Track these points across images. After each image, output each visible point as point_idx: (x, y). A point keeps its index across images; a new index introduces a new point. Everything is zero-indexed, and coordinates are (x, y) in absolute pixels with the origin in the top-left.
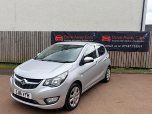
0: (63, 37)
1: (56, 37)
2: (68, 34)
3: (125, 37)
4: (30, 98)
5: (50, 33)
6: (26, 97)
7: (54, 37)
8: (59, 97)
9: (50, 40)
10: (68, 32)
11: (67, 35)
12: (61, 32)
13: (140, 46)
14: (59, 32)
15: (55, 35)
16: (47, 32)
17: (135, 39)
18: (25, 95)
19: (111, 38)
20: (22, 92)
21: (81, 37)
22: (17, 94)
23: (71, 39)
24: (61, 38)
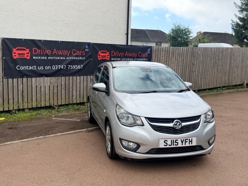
0: (31, 51)
1: (14, 50)
2: (39, 44)
3: (126, 54)
4: (194, 144)
6: (187, 144)
7: (11, 52)
8: (215, 135)
10: (41, 41)
11: (39, 48)
15: (11, 46)
18: (186, 142)
19: (110, 54)
20: (180, 140)
21: (66, 52)
22: (168, 146)
23: (48, 56)
24: (26, 53)
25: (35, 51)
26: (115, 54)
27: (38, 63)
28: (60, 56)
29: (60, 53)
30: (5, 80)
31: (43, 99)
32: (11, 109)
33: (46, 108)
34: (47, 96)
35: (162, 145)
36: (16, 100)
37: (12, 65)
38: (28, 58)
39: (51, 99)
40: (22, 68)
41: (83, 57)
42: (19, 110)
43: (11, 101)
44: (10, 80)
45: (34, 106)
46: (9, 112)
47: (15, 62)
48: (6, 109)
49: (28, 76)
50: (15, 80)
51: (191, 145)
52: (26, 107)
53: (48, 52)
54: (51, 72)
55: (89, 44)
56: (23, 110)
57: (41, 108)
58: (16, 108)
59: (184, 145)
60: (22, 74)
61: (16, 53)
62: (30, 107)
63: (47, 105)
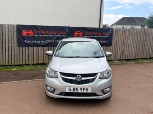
0: (33, 32)
1: (24, 31)
2: (38, 28)
3: (94, 33)
4: (90, 91)
5: (16, 27)
7: (21, 32)
9: (15, 35)
10: (39, 26)
11: (38, 30)
12: (30, 26)
13: (105, 41)
14: (27, 26)
15: (22, 29)
16: (11, 26)
17: (102, 35)
18: (83, 90)
19: (83, 33)
20: (79, 88)
21: (54, 33)
22: (71, 92)
23: (43, 35)
24: (30, 33)
25: (36, 32)
26: (86, 33)
27: (37, 39)
28: (50, 35)
29: (50, 33)
30: (18, 48)
31: (40, 59)
32: (21, 64)
33: (41, 64)
34: (42, 58)
35: (67, 90)
36: (24, 59)
37: (22, 40)
38: (32, 36)
39: (45, 59)
40: (28, 41)
41: (64, 35)
42: (26, 65)
43: (21, 60)
44: (21, 48)
45: (35, 63)
46: (20, 65)
47: (24, 38)
48: (19, 64)
49: (31, 46)
50: (24, 48)
51: (87, 92)
52: (30, 63)
53: (43, 32)
54: (45, 44)
55: (69, 28)
56: (29, 65)
57: (39, 64)
58: (24, 63)
59: (82, 92)
60: (28, 45)
61: (25, 33)
62: (32, 63)
63: (42, 62)
